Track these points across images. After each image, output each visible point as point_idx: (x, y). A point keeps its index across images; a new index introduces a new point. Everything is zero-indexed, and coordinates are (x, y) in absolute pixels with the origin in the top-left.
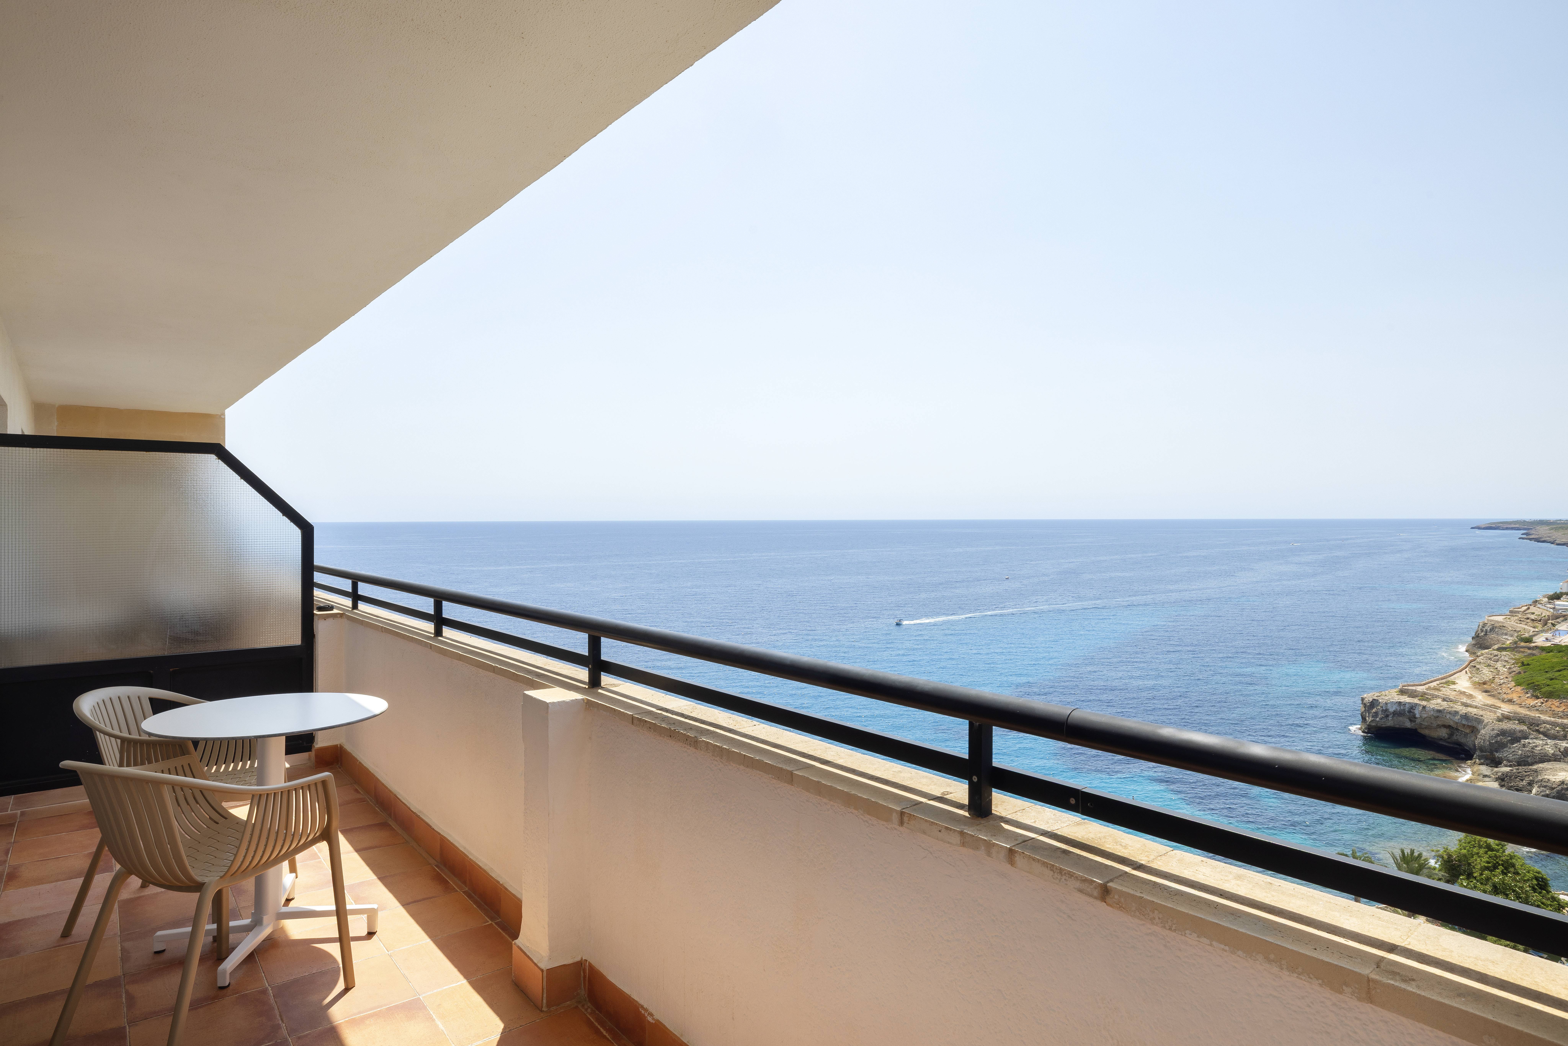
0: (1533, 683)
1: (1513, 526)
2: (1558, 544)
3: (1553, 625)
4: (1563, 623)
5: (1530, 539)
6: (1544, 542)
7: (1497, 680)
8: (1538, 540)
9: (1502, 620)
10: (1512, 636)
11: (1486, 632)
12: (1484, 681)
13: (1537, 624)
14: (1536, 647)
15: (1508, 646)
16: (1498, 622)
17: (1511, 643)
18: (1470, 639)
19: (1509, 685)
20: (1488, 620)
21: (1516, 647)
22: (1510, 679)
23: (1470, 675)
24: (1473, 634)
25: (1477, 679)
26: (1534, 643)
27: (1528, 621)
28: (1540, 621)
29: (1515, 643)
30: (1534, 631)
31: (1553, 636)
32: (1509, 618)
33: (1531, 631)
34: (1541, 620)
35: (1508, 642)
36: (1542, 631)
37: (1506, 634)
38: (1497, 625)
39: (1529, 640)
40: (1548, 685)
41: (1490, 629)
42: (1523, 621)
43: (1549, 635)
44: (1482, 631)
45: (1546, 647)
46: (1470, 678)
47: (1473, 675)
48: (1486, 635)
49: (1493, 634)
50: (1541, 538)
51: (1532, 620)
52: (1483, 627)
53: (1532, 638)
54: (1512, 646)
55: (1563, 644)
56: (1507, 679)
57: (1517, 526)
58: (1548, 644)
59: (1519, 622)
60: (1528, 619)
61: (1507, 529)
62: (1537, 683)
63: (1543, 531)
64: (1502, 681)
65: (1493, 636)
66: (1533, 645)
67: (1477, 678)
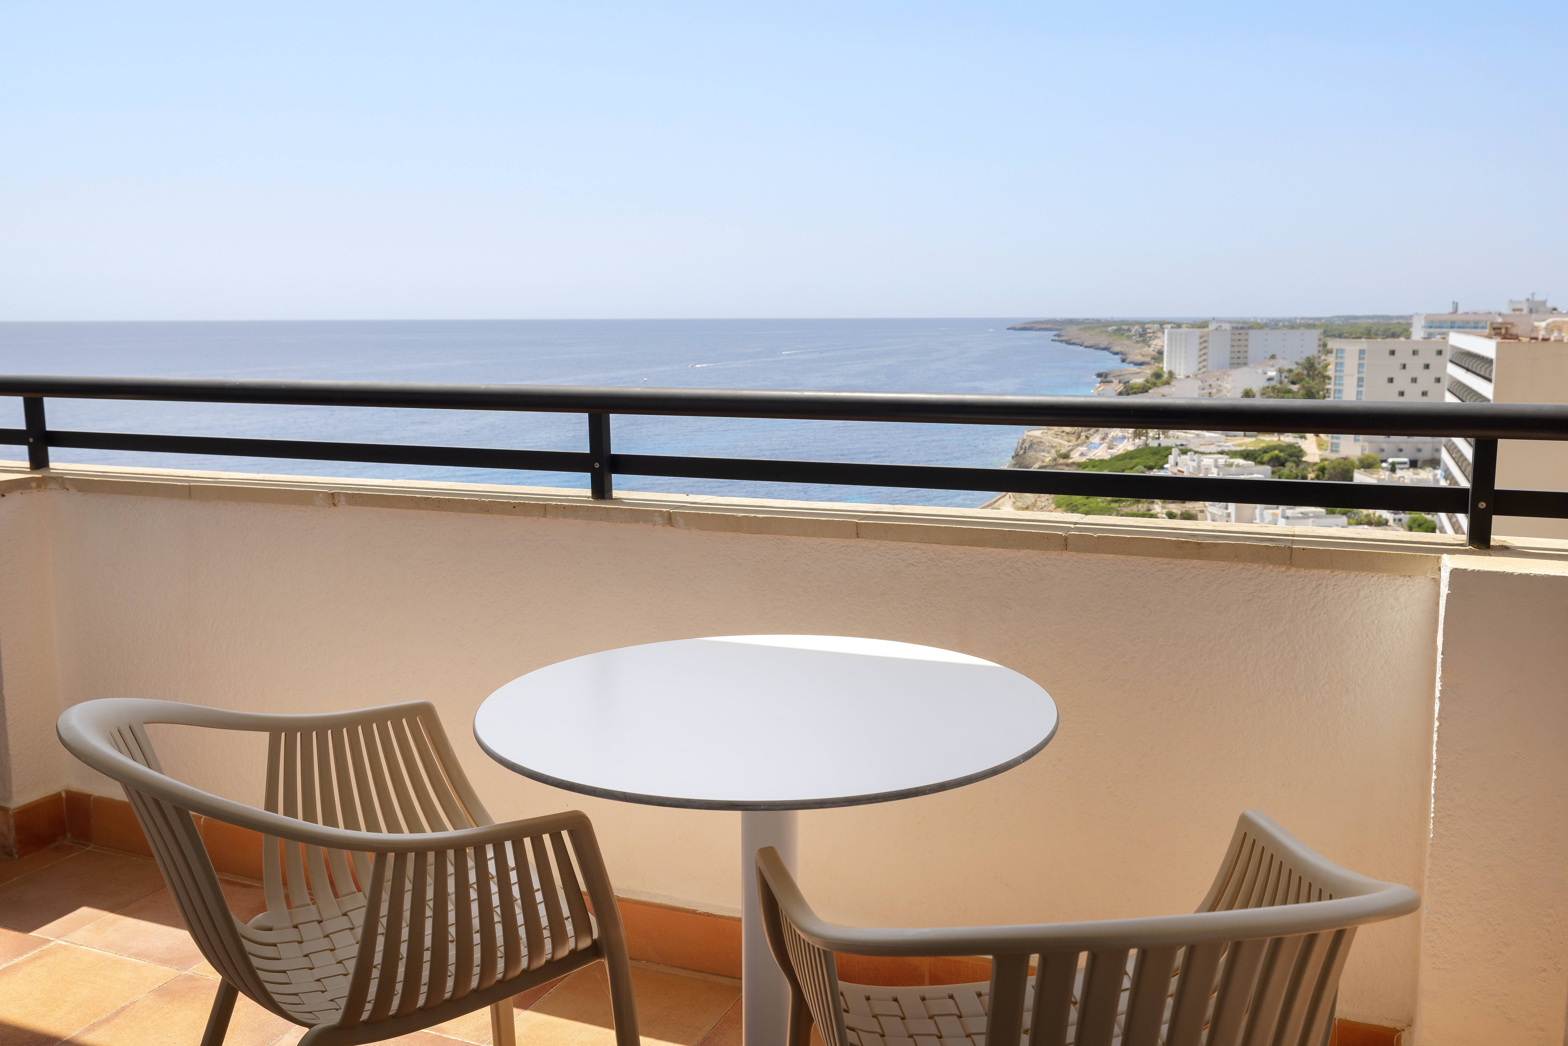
0: (1072, 503)
1: (1045, 326)
2: (1086, 347)
3: (1087, 437)
4: (1095, 435)
5: (1062, 341)
6: (1073, 344)
7: (1039, 503)
8: (1068, 343)
9: (1040, 435)
10: (1049, 452)
11: (1025, 449)
12: (1027, 505)
13: (1071, 438)
14: (1074, 463)
15: (1048, 464)
16: (1036, 437)
17: (1050, 460)
18: (1011, 459)
19: (1050, 508)
20: (1027, 436)
21: (1056, 465)
22: (1051, 501)
23: (1013, 500)
24: (1013, 454)
25: (1021, 504)
26: (1071, 458)
27: (1064, 434)
28: (1074, 434)
29: (1055, 460)
30: (1069, 446)
31: (1088, 449)
32: (1046, 433)
33: (1067, 446)
34: (1075, 432)
35: (1047, 460)
36: (1078, 445)
37: (1043, 451)
38: (1035, 441)
39: (1066, 456)
40: (1085, 505)
41: (1029, 446)
42: (1059, 435)
43: (1083, 449)
44: (1021, 448)
45: (1082, 463)
46: (1014, 503)
47: (1017, 499)
48: (1025, 453)
49: (1031, 452)
50: (1070, 340)
51: (1067, 433)
52: (1022, 444)
53: (1069, 454)
54: (1052, 464)
55: (1097, 459)
56: (1048, 501)
57: (1049, 326)
58: (1083, 459)
59: (1055, 436)
60: (1063, 432)
61: (1040, 329)
62: (1075, 503)
63: (1072, 332)
64: (1043, 504)
65: (1031, 453)
66: (1070, 461)
67: (1020, 502)
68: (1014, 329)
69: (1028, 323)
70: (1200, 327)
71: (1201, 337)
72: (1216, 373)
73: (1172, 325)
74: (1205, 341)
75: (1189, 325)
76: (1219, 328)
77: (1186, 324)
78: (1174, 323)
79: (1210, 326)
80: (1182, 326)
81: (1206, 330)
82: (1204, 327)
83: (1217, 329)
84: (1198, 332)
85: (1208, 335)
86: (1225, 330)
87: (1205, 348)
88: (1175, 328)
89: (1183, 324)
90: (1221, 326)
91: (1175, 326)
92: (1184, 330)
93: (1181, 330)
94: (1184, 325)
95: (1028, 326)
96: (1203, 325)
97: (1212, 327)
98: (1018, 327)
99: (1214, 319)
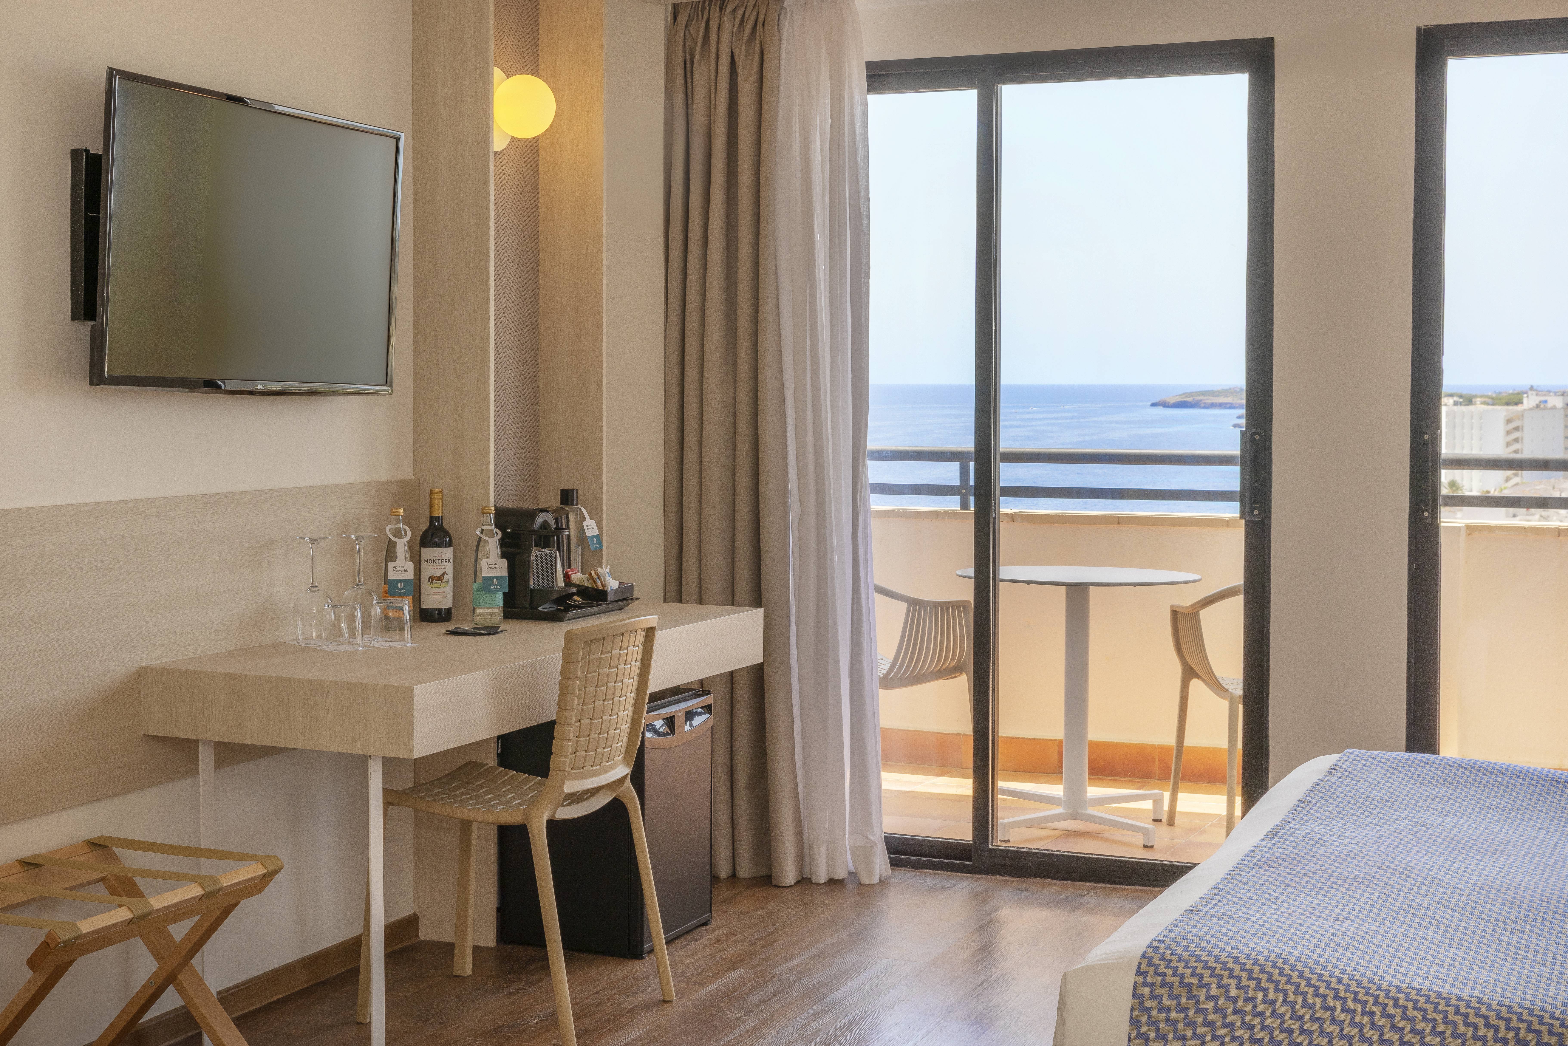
68: (1165, 405)
69: (1190, 394)
70: (1508, 404)
71: (1509, 421)
72: (1538, 487)
73: (1455, 399)
74: (1517, 429)
75: (1487, 400)
76: (1542, 406)
77: (1482, 396)
78: (1460, 396)
79: (1525, 401)
80: (1474, 400)
81: (1519, 408)
82: (1516, 404)
83: (1538, 406)
84: (1502, 412)
85: (1521, 416)
86: (1554, 408)
87: (1516, 440)
88: (1461, 404)
89: (1476, 396)
90: (1546, 402)
91: (1461, 400)
92: (1479, 407)
93: (1471, 408)
94: (1478, 400)
95: (1190, 399)
96: (1514, 399)
97: (1529, 402)
98: (1172, 401)
99: (1532, 388)
